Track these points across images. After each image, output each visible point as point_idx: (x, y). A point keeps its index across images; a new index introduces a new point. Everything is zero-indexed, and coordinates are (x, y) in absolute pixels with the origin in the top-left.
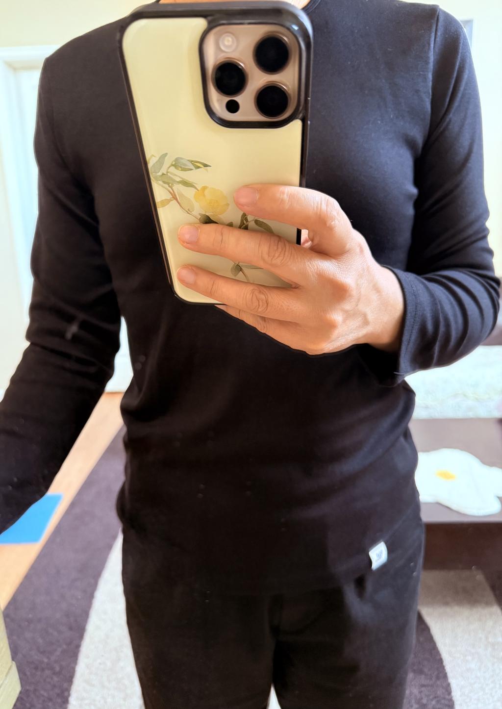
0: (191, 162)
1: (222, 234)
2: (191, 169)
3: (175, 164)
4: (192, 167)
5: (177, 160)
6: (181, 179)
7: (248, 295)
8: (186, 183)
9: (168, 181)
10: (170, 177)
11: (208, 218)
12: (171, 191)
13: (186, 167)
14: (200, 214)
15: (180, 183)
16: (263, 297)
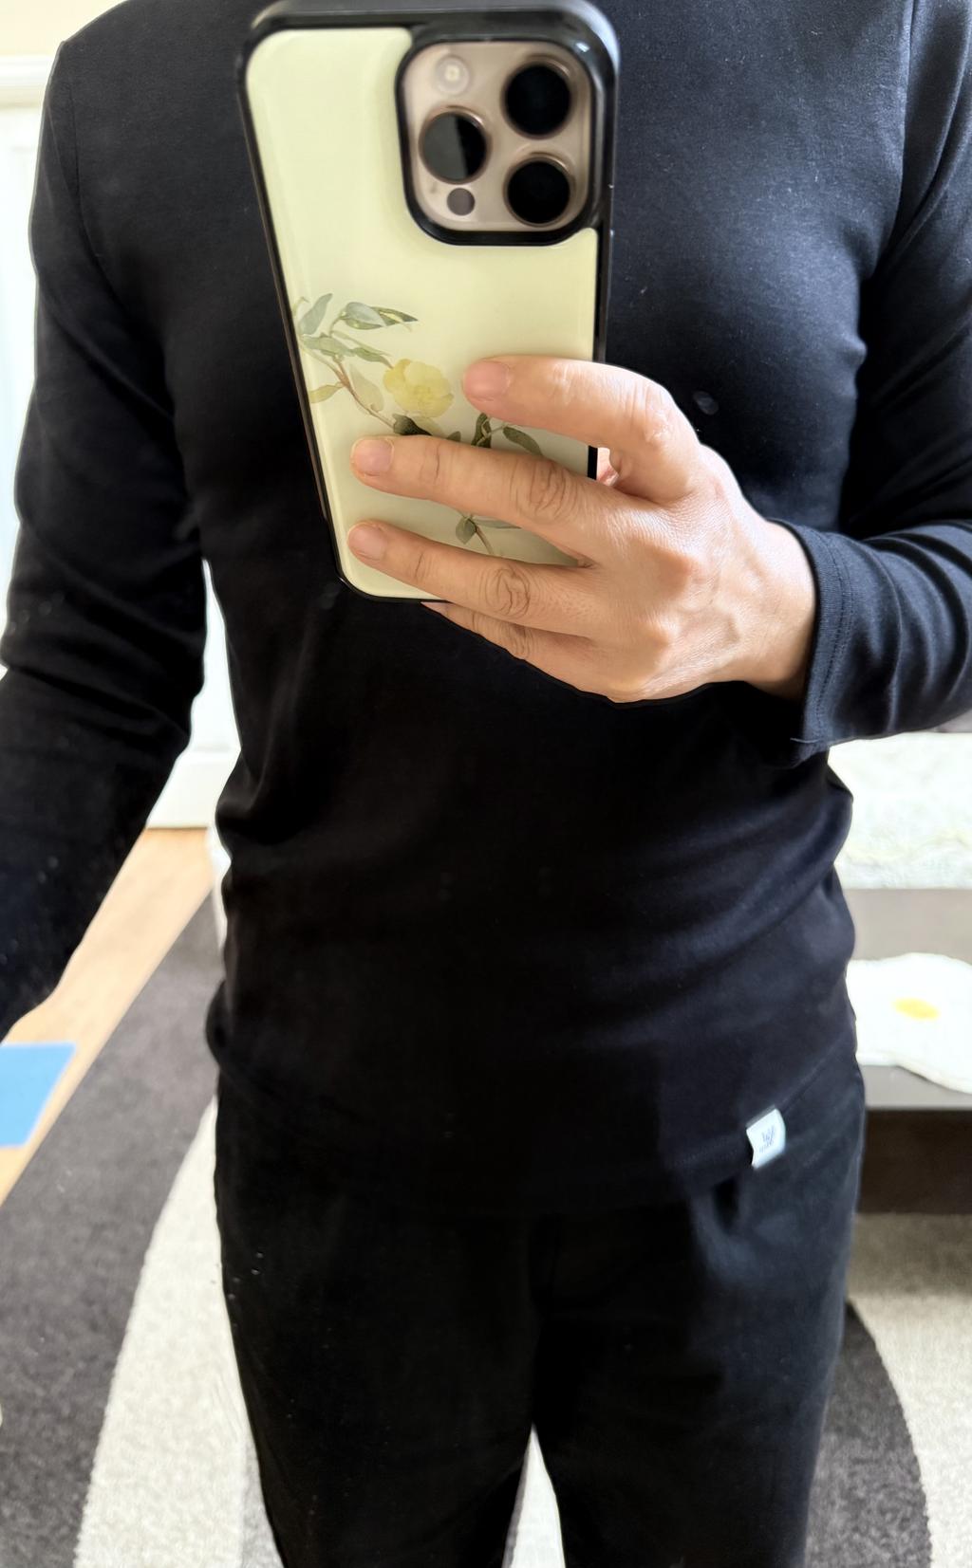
0: (379, 311)
1: (438, 458)
2: (378, 326)
3: (347, 315)
4: (380, 321)
5: (350, 307)
6: (358, 346)
7: (489, 581)
8: (367, 354)
9: (333, 351)
10: (335, 340)
11: (411, 423)
12: (339, 369)
13: (369, 322)
14: (394, 415)
15: (357, 353)
16: (519, 585)
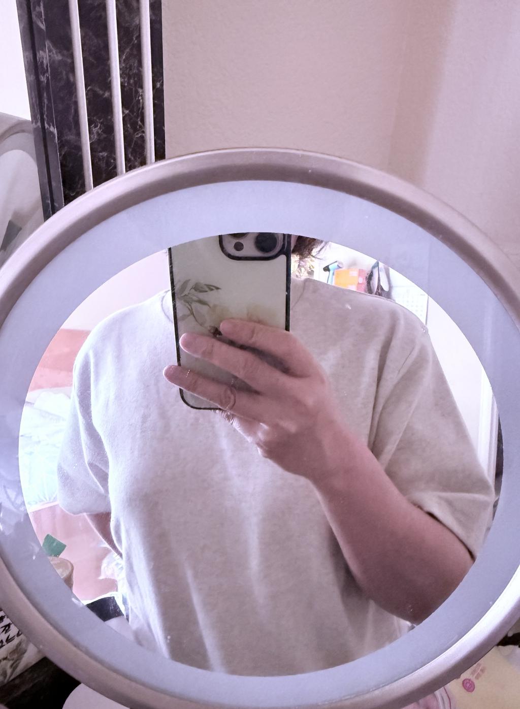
0: (207, 285)
2: (207, 291)
3: (195, 287)
4: (207, 289)
5: (196, 284)
6: (198, 299)
8: (202, 302)
9: (188, 301)
10: (190, 297)
11: (216, 329)
12: (190, 308)
13: (203, 290)
14: (210, 326)
15: (197, 302)
